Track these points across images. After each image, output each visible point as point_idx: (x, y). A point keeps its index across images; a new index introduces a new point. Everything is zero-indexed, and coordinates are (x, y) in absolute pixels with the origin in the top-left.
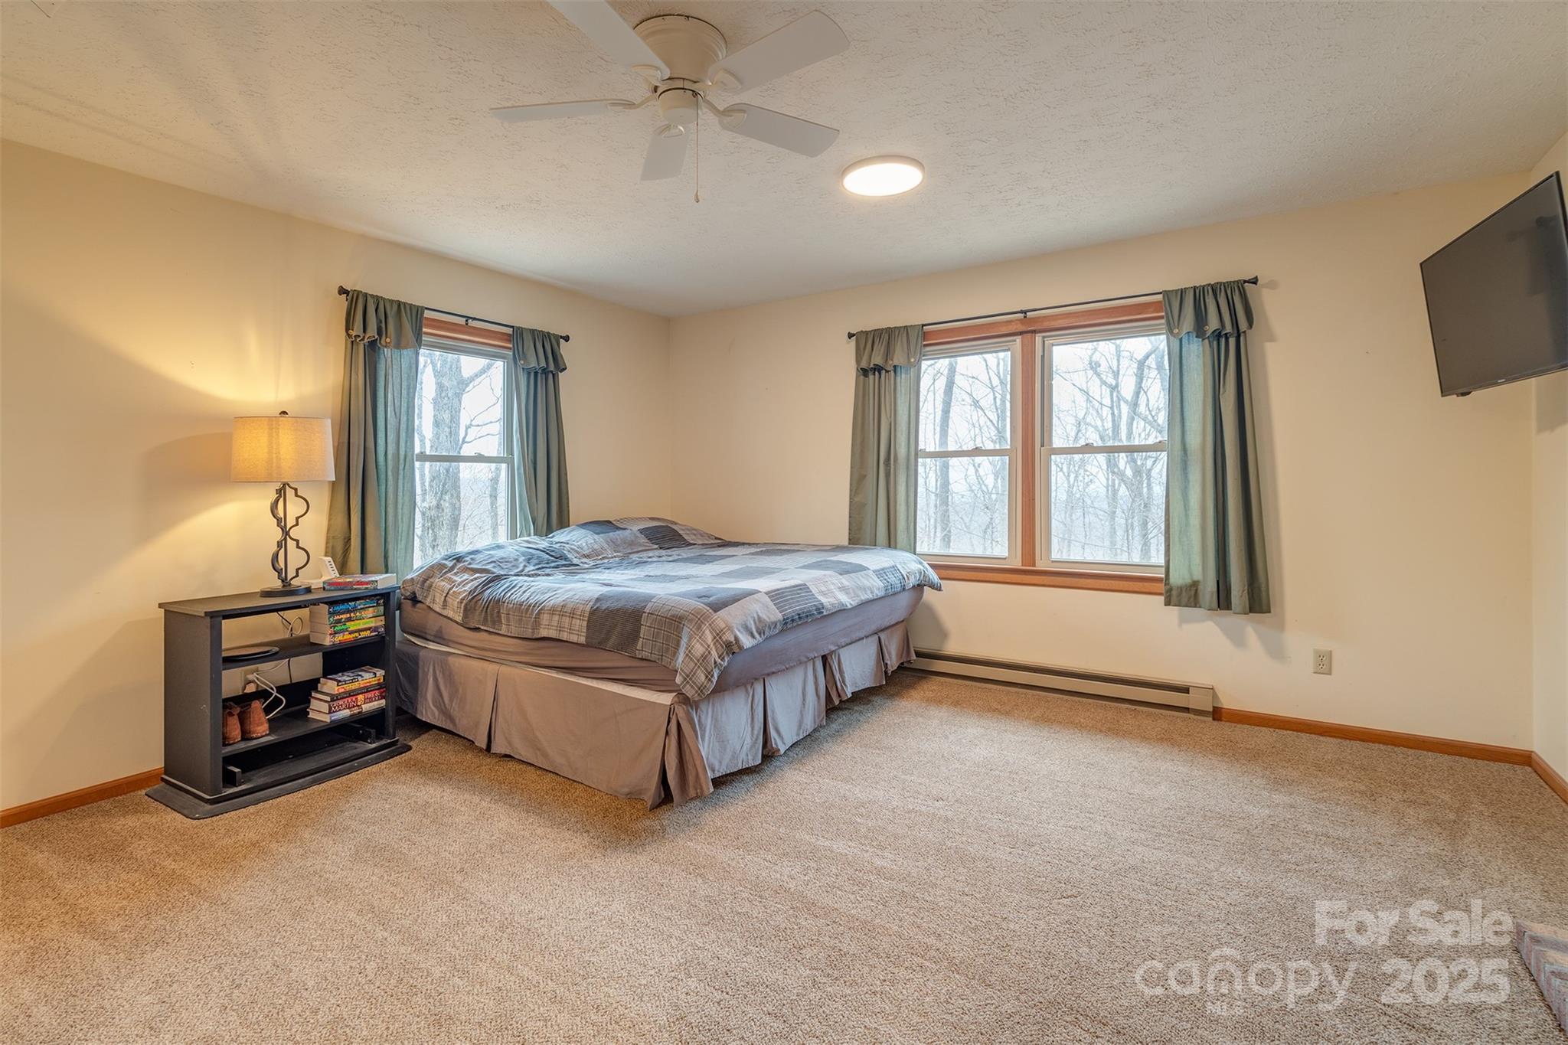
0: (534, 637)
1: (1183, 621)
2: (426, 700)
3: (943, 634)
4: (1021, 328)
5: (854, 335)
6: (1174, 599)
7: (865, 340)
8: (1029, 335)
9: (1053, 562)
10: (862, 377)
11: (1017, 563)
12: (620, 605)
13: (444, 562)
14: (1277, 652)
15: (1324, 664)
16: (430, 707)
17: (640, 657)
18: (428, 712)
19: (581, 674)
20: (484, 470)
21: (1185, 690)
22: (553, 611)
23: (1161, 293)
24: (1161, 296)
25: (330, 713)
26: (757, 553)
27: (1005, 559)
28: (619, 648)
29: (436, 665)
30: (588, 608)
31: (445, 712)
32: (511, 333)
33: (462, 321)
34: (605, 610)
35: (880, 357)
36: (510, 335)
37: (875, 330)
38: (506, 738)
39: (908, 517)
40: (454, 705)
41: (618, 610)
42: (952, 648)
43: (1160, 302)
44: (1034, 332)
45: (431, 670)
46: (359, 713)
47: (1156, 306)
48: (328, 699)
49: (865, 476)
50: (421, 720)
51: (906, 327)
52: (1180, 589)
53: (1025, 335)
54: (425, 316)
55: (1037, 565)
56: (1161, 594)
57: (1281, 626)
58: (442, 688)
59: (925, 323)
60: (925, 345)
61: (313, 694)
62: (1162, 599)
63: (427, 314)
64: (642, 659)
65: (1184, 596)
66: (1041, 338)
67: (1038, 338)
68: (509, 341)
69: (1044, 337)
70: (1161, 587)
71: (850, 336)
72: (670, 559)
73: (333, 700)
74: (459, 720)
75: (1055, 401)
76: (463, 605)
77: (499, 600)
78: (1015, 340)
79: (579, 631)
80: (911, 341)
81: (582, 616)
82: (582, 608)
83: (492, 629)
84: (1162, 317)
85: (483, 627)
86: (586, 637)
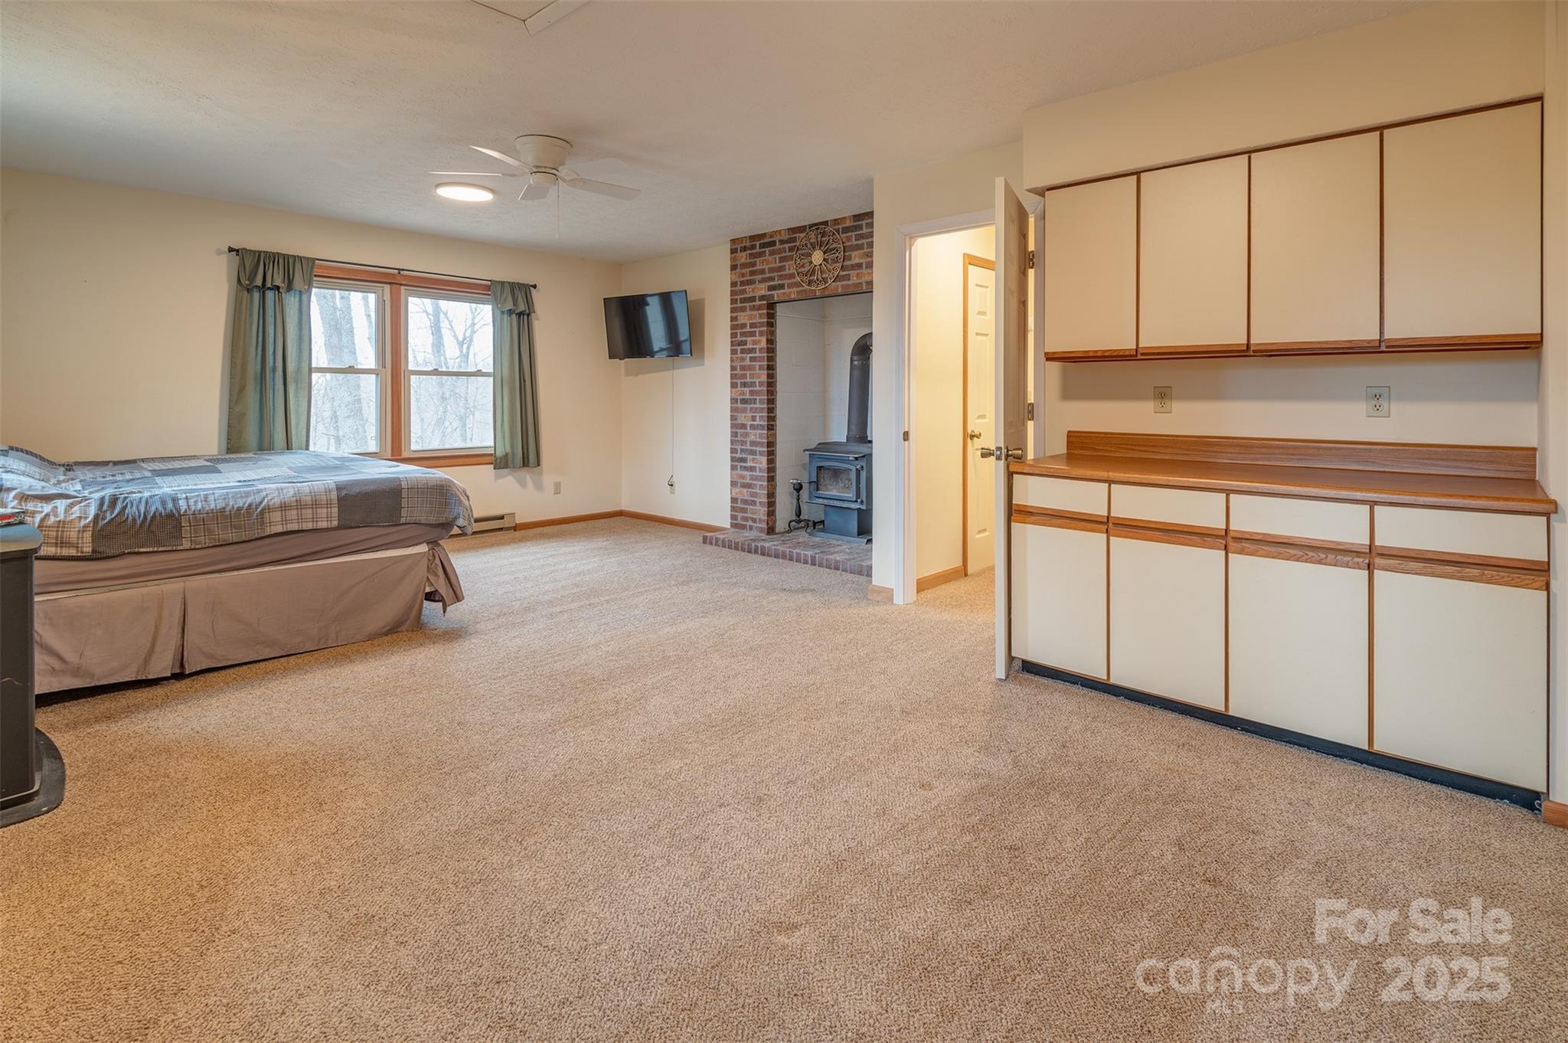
0: (251, 538)
1: (497, 477)
5: (234, 250)
6: (498, 466)
7: (252, 260)
8: (395, 286)
9: (414, 451)
11: (388, 454)
12: (372, 488)
14: (539, 487)
15: (557, 491)
17: (404, 522)
21: (502, 518)
22: (285, 507)
24: (489, 282)
28: (381, 520)
30: (334, 496)
34: (357, 494)
37: (264, 252)
38: (203, 653)
41: (373, 492)
43: (488, 285)
44: (401, 285)
47: (488, 288)
51: (300, 259)
52: (501, 458)
53: (392, 285)
55: (402, 455)
56: (492, 464)
57: (541, 474)
59: (313, 257)
62: (492, 466)
65: (501, 463)
66: (403, 290)
67: (401, 289)
70: (492, 459)
71: (230, 250)
75: (410, 340)
77: (171, 515)
78: (383, 287)
79: (329, 518)
80: (305, 271)
81: (329, 505)
82: (325, 498)
83: (161, 549)
84: (489, 295)
85: (142, 550)
86: (339, 520)
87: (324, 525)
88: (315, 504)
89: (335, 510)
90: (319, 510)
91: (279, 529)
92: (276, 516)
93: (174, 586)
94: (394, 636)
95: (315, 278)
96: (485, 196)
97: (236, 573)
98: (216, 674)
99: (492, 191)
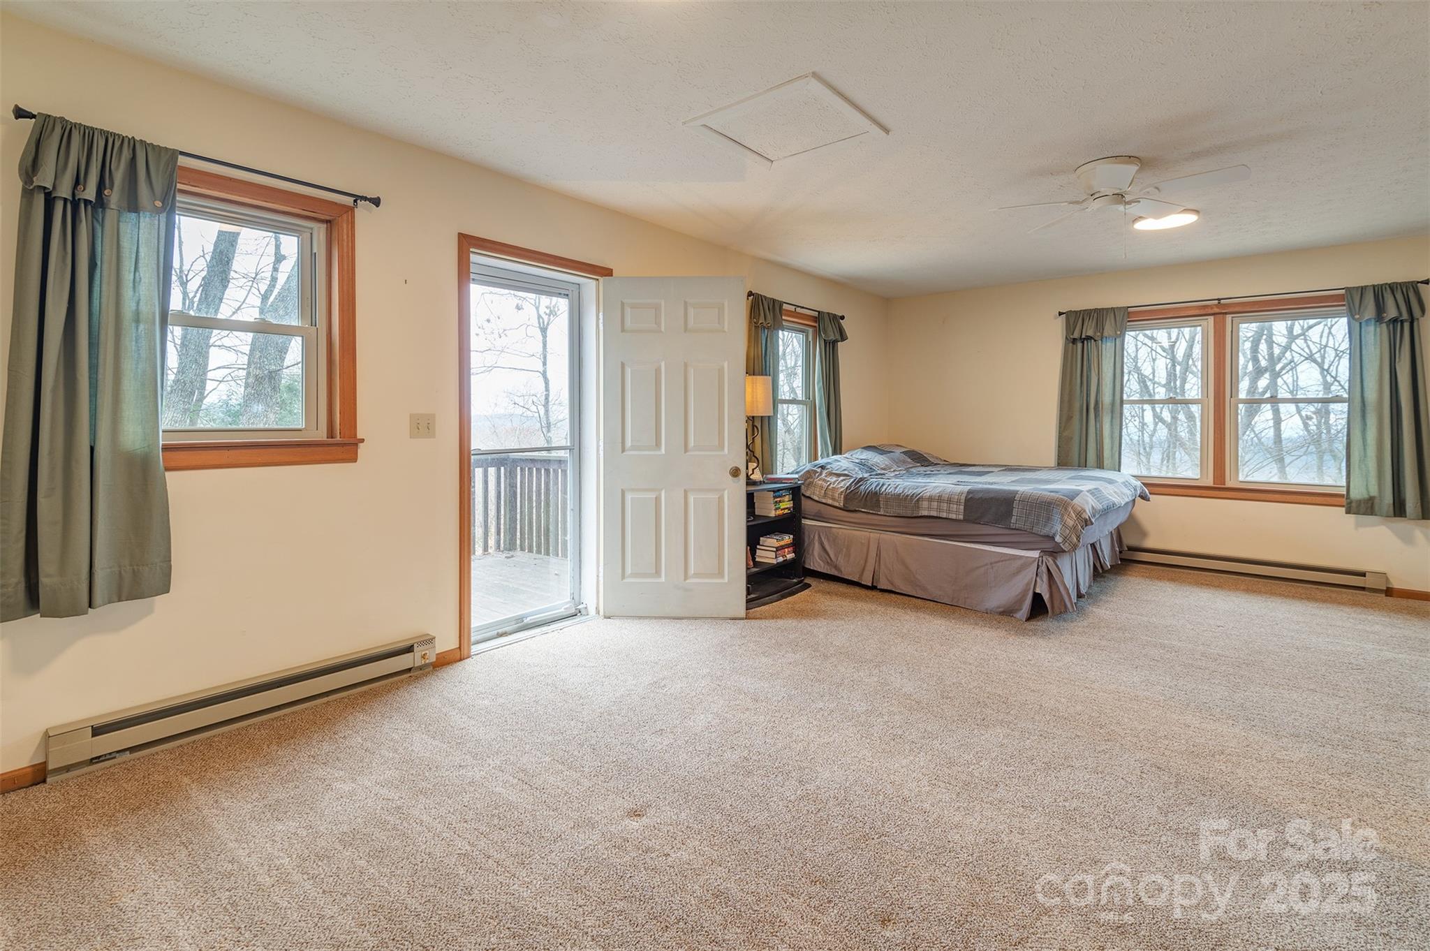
0: (912, 516)
2: (813, 556)
3: (1143, 534)
4: (1216, 310)
5: (1063, 313)
6: (1353, 510)
7: (1074, 319)
8: (1221, 315)
9: (1241, 482)
10: (1071, 344)
11: (1209, 482)
12: (992, 495)
13: (814, 469)
16: (816, 559)
17: (1014, 527)
18: (815, 561)
19: (952, 539)
20: (794, 409)
21: (1362, 574)
22: (931, 499)
23: (1343, 289)
24: (1344, 291)
25: (776, 557)
26: (1003, 470)
27: (1197, 479)
28: (994, 522)
29: (821, 534)
30: (963, 498)
31: (830, 563)
32: (817, 316)
33: (792, 308)
34: (979, 499)
35: (1092, 330)
36: (816, 317)
37: (1084, 310)
38: (888, 580)
39: (1112, 448)
40: (839, 559)
41: (992, 498)
42: (1150, 543)
43: (1343, 295)
44: (1226, 313)
45: (817, 537)
46: (784, 561)
47: (1341, 298)
48: (775, 549)
49: (1072, 417)
50: (810, 569)
51: (1113, 309)
52: (1359, 502)
53: (1218, 316)
54: (784, 308)
55: (1226, 484)
56: (1343, 506)
58: (827, 547)
59: (1129, 306)
60: (1129, 321)
61: (758, 547)
62: (1344, 509)
63: (785, 306)
64: (1015, 529)
65: (1362, 508)
66: (1230, 318)
67: (1229, 318)
68: (816, 322)
69: (1233, 317)
70: (1344, 501)
71: (1060, 314)
72: (946, 472)
73: (777, 551)
74: (845, 568)
76: (842, 496)
77: (876, 493)
78: (1207, 319)
79: (957, 512)
80: (1117, 319)
81: (958, 503)
82: (957, 497)
83: (871, 512)
84: (1344, 305)
85: (863, 510)
86: (964, 515)
87: (953, 516)
88: (949, 501)
89: (962, 507)
90: (951, 505)
91: (925, 513)
92: (925, 504)
93: (874, 535)
94: (1006, 619)
95: (1128, 324)
96: (1191, 218)
97: (908, 536)
98: (893, 595)
99: (1196, 212)
